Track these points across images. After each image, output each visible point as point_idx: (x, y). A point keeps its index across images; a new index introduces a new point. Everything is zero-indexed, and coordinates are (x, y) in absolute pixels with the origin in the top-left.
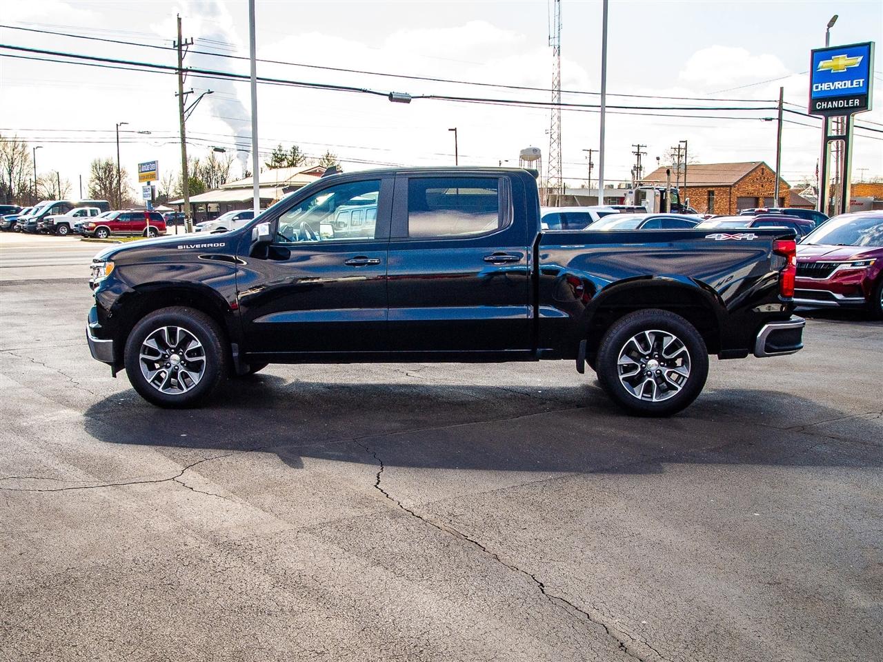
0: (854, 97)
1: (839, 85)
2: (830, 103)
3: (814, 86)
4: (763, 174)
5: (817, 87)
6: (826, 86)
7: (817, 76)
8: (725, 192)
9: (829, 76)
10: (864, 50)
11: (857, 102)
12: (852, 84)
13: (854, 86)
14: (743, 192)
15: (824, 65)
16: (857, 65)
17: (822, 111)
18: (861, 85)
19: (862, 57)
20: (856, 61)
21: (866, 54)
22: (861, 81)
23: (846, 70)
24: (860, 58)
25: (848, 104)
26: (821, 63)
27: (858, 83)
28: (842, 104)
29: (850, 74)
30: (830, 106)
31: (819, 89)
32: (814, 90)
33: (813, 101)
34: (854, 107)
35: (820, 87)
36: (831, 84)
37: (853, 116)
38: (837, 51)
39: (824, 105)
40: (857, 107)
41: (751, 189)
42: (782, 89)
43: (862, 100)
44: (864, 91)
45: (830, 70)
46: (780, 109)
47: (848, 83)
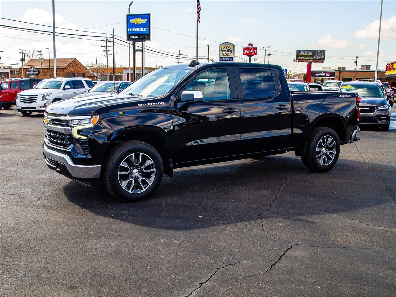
0: (145, 35)
1: (138, 29)
2: (135, 36)
3: (129, 29)
4: (76, 63)
5: (130, 30)
6: (133, 30)
7: (129, 26)
8: (61, 70)
9: (134, 26)
10: (147, 16)
11: (146, 37)
12: (143, 30)
13: (144, 30)
14: (69, 71)
15: (132, 21)
16: (145, 22)
17: (132, 40)
18: (147, 30)
19: (147, 19)
20: (144, 21)
21: (149, 18)
22: (147, 28)
23: (141, 24)
24: (146, 20)
25: (142, 37)
26: (131, 20)
27: (146, 29)
28: (140, 37)
29: (142, 25)
30: (135, 37)
31: (131, 31)
32: (129, 31)
33: (128, 35)
34: (144, 39)
35: (131, 30)
36: (135, 29)
37: (144, 42)
38: (136, 16)
39: (133, 37)
40: (146, 38)
41: (72, 69)
42: (113, 29)
43: (147, 36)
44: (148, 32)
45: (135, 23)
46: (113, 38)
47: (142, 29)
